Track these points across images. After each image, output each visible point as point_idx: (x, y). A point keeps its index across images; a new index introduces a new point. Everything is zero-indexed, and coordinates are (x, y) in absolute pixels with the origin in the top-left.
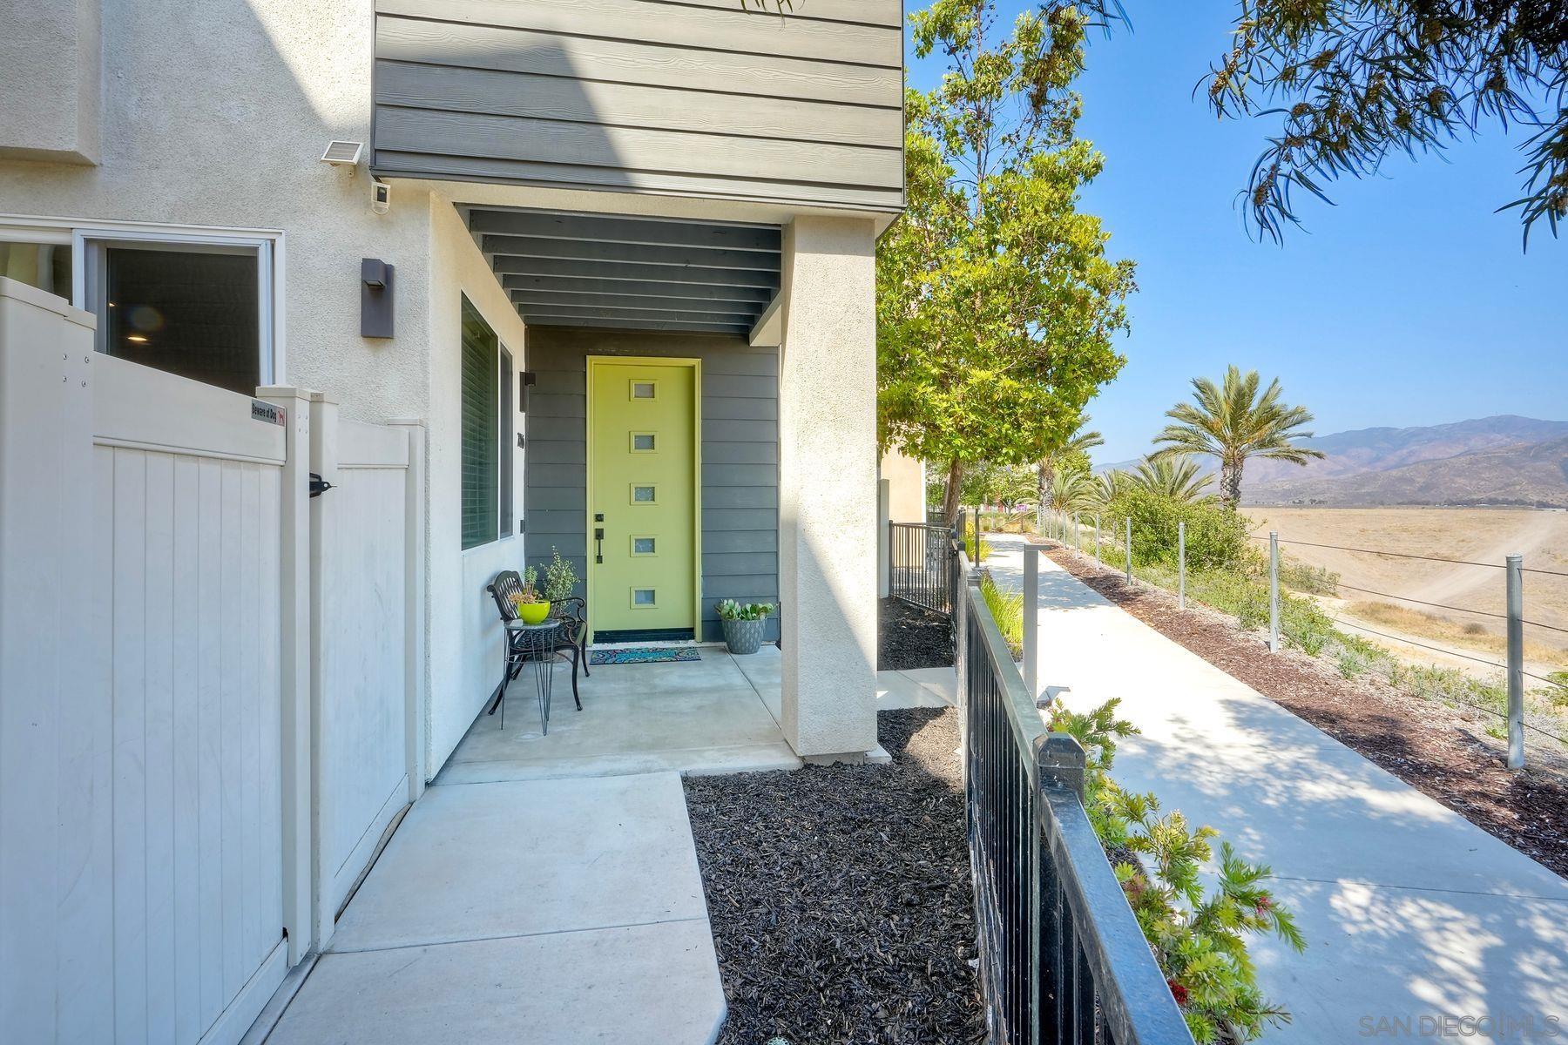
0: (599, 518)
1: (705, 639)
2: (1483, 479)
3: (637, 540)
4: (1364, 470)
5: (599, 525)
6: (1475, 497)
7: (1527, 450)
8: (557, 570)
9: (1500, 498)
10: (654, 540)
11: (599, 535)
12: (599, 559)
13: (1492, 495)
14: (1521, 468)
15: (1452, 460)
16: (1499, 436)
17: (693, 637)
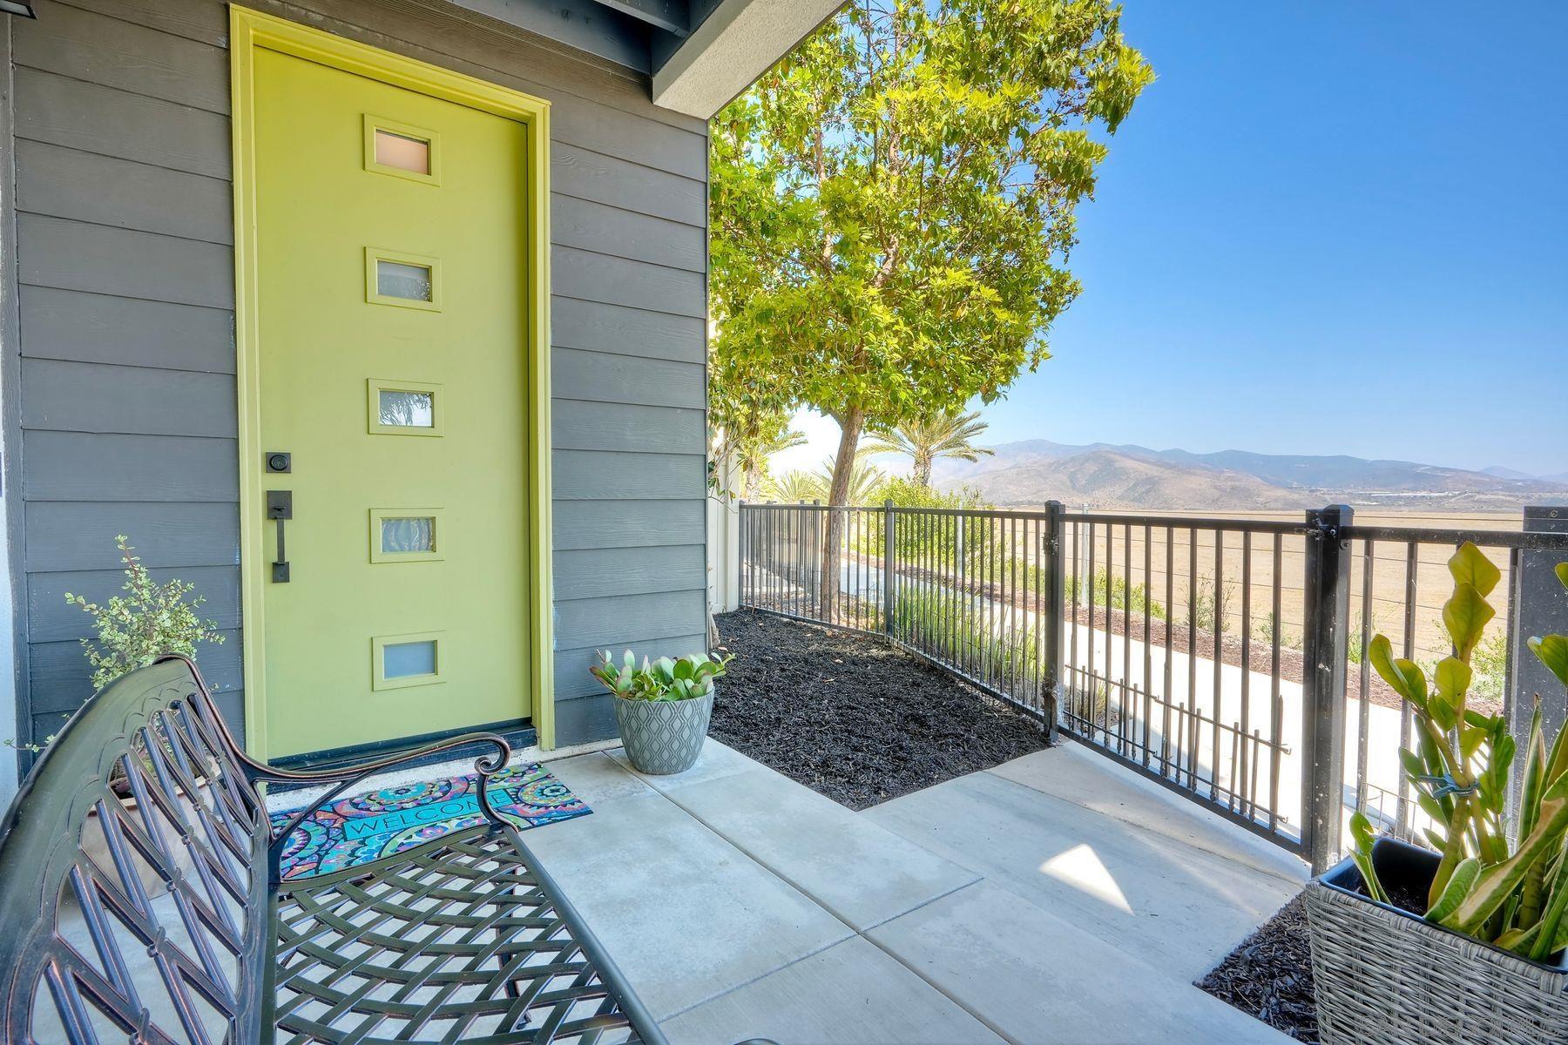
0: (277, 463)
1: (562, 740)
2: (1025, 486)
3: (387, 521)
4: (951, 478)
5: (278, 482)
6: (1020, 500)
7: (1051, 465)
8: (133, 610)
9: (1035, 501)
10: (433, 519)
11: (279, 507)
12: (280, 571)
13: (1030, 498)
14: (1047, 478)
15: (1007, 471)
16: (1034, 455)
17: (533, 740)
